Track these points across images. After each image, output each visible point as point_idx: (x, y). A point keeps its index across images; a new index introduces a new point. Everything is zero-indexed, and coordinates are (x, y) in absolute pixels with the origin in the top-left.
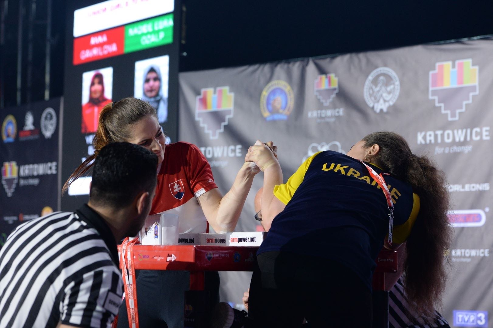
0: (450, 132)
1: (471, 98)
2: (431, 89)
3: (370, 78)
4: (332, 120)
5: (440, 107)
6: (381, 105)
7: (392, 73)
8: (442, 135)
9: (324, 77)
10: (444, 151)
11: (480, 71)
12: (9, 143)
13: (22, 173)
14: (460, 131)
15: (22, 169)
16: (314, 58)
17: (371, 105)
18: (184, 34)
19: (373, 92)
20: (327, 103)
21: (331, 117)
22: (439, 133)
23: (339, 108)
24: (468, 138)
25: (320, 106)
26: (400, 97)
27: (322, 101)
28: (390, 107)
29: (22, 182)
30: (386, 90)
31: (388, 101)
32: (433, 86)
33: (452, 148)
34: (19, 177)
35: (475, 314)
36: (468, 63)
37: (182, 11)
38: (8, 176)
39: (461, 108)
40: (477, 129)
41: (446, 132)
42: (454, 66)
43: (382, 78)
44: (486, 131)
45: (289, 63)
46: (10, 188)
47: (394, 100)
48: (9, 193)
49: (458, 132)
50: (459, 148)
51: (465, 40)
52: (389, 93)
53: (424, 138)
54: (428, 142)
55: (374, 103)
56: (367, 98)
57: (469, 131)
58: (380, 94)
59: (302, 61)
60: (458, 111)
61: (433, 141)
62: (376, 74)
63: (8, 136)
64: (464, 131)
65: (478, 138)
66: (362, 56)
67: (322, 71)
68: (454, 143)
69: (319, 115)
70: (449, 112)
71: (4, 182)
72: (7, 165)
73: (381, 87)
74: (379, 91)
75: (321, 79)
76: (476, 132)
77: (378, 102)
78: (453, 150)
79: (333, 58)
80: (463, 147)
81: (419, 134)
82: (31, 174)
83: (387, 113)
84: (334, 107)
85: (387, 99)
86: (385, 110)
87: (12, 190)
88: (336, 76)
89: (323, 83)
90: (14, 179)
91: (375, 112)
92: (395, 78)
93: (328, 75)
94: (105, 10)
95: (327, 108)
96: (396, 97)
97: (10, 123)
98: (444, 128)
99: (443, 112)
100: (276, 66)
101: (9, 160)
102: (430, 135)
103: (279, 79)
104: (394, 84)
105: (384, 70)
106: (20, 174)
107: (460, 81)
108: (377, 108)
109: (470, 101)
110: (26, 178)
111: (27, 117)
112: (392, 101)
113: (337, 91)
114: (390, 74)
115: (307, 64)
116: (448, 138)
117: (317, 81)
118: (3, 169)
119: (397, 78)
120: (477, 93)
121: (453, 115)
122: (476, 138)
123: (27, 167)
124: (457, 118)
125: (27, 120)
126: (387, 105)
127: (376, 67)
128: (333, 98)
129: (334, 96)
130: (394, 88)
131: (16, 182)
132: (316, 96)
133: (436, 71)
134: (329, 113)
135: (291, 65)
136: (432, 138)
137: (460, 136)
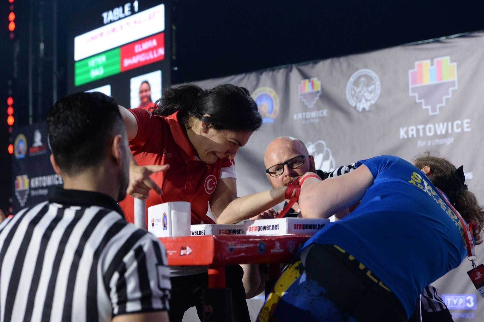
0: (431, 126)
1: (450, 93)
2: (411, 86)
3: (352, 79)
4: (317, 121)
5: (421, 103)
6: (363, 104)
7: (373, 74)
8: (424, 129)
9: (307, 81)
10: (426, 144)
11: (459, 67)
12: (21, 159)
13: (33, 185)
14: (441, 125)
15: (33, 181)
16: (297, 65)
17: (354, 105)
18: (174, 50)
19: (355, 92)
20: (311, 105)
21: (316, 118)
22: (421, 127)
23: (323, 110)
24: (450, 131)
25: (305, 109)
26: (381, 96)
27: (306, 103)
28: (371, 106)
29: (33, 193)
30: (367, 90)
31: (370, 100)
32: (412, 84)
33: (434, 141)
34: (31, 189)
35: (464, 297)
36: (446, 60)
37: (171, 30)
38: (21, 188)
39: (442, 103)
40: (459, 122)
41: (428, 126)
42: (432, 64)
43: (363, 79)
44: (467, 123)
45: (273, 70)
46: (22, 199)
47: (376, 99)
48: (22, 203)
49: (439, 126)
50: (441, 140)
51: (443, 38)
52: (371, 92)
53: (407, 133)
54: (410, 136)
55: (357, 103)
56: (350, 99)
57: (450, 124)
58: (361, 94)
59: (286, 68)
60: (438, 106)
61: (415, 135)
62: (357, 76)
63: (20, 153)
64: (445, 124)
65: (459, 130)
66: (343, 60)
67: (305, 76)
68: (436, 136)
69: (304, 117)
70: (429, 107)
71: (17, 194)
72: (19, 178)
73: (362, 88)
74: (360, 91)
75: (304, 83)
76: (457, 124)
77: (360, 101)
78: (435, 142)
79: (315, 63)
80: (445, 140)
81: (401, 129)
82: (40, 185)
83: (370, 111)
84: (318, 108)
85: (369, 98)
86: (367, 108)
87: (25, 201)
88: (319, 80)
89: (307, 87)
90: (26, 190)
91: (358, 111)
92: (376, 78)
93: (311, 79)
94: (102, 34)
95: (311, 110)
96: (378, 96)
97: (21, 141)
98: (425, 123)
99: (424, 107)
100: (261, 74)
101: (21, 174)
102: (412, 130)
103: (264, 85)
104: (375, 84)
105: (364, 72)
106: (31, 186)
107: (440, 77)
108: (359, 108)
109: (450, 96)
110: (36, 189)
111: (36, 135)
112: (374, 100)
113: (320, 94)
114: (370, 75)
115: (291, 70)
116: (430, 132)
117: (300, 86)
118: (16, 182)
119: (378, 79)
120: (456, 87)
121: (434, 110)
122: (457, 130)
123: (37, 179)
124: (438, 113)
125: (36, 137)
126: (369, 103)
127: (357, 69)
128: (317, 100)
129: (317, 98)
130: (375, 87)
131: (27, 193)
132: (301, 99)
133: (416, 69)
134: (314, 114)
135: (275, 73)
136: (414, 133)
137: (441, 129)
